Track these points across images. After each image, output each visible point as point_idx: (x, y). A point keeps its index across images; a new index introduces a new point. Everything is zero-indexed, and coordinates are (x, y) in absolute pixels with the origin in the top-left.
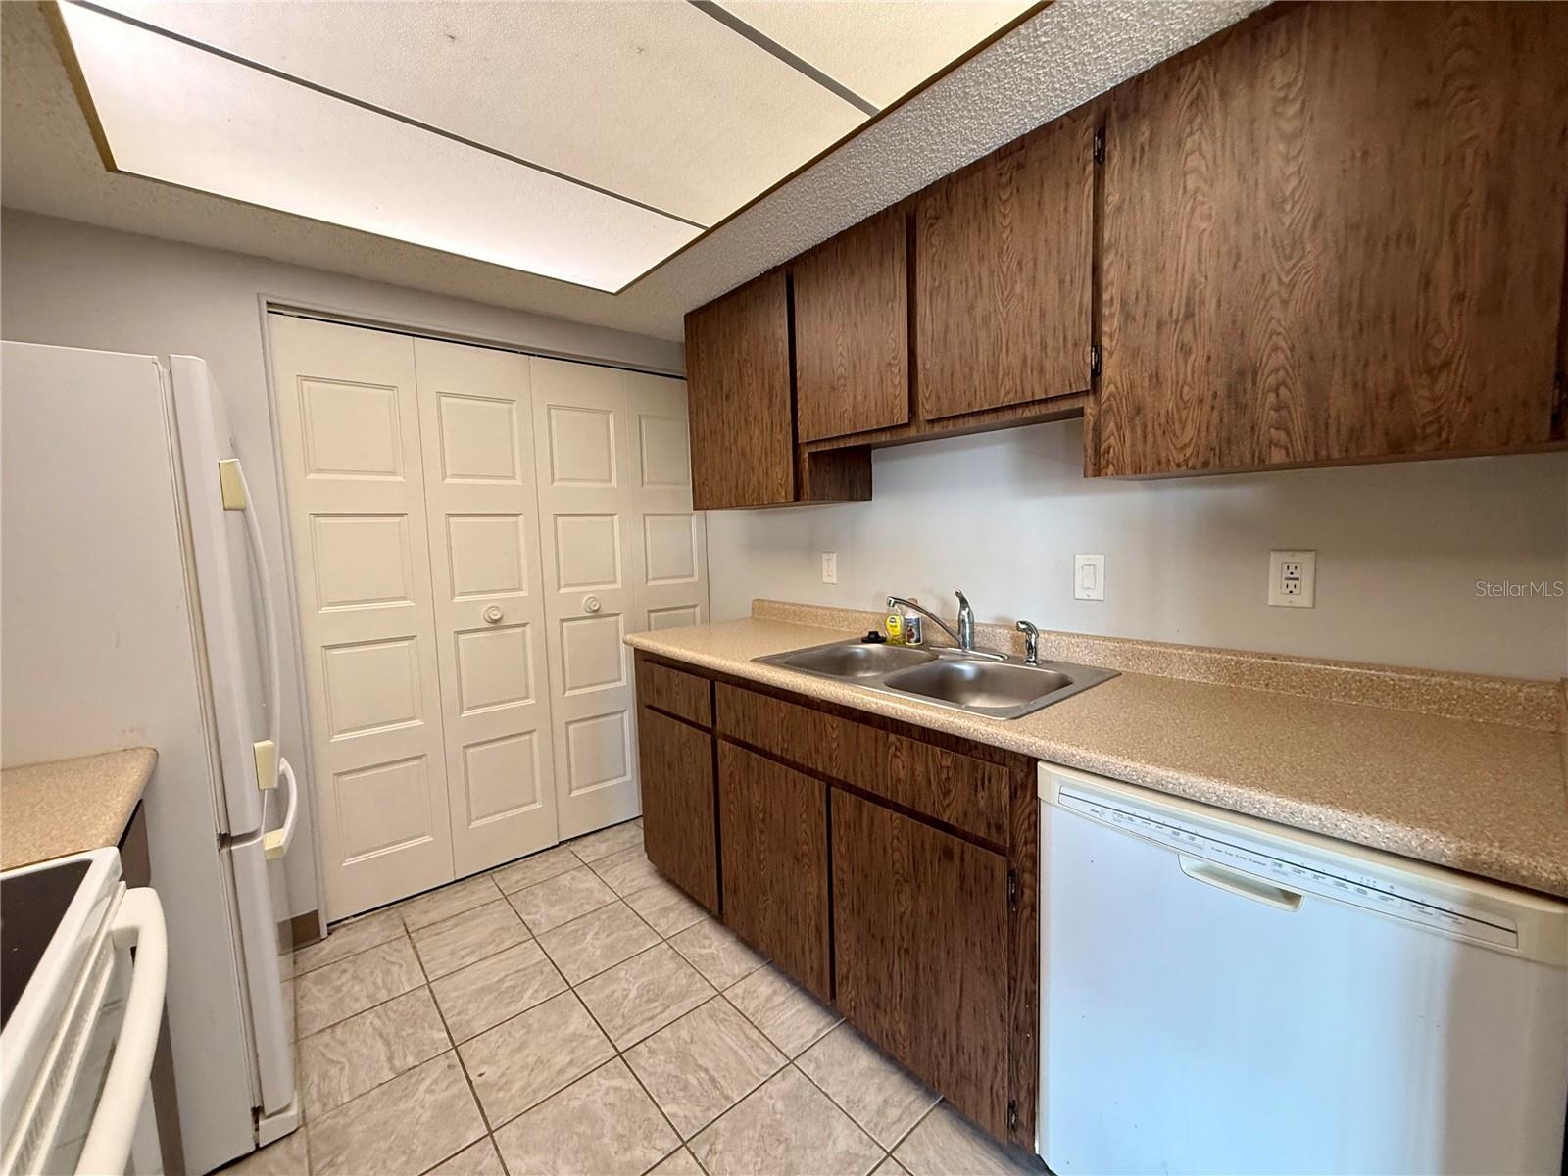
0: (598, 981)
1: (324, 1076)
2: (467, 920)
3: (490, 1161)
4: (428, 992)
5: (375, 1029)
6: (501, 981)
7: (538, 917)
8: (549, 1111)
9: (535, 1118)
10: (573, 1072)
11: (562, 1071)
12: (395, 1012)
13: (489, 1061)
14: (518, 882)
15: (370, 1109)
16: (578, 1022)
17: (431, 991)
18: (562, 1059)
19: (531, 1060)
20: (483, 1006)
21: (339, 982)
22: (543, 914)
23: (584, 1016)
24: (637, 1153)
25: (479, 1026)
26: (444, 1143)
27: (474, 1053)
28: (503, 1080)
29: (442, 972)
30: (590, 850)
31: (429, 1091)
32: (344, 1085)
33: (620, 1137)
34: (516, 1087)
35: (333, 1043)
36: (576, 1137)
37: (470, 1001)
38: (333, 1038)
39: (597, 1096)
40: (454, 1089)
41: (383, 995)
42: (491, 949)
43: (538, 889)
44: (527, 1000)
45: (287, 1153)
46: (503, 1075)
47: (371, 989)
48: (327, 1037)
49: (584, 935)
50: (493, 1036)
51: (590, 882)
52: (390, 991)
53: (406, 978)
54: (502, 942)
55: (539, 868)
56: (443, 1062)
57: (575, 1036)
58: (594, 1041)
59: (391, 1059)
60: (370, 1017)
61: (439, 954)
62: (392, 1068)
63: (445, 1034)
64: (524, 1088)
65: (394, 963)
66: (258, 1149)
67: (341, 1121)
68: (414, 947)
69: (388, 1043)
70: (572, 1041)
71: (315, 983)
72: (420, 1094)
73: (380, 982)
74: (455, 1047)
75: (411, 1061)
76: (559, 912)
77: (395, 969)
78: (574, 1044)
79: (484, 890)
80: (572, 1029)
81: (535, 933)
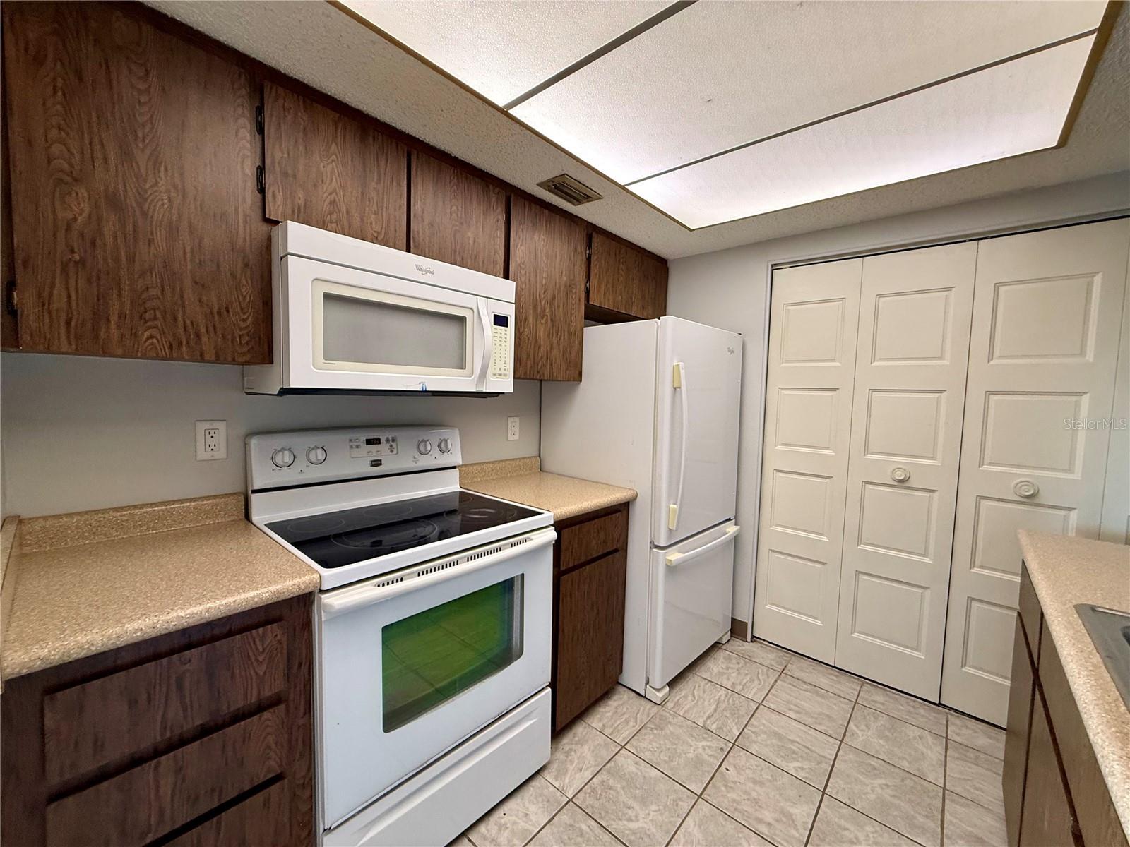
7: (860, 734)
12: (733, 701)
13: (739, 770)
14: (875, 702)
17: (757, 709)
19: (754, 794)
20: (769, 742)
21: (732, 666)
23: (809, 815)
27: (739, 757)
29: (772, 706)
30: (961, 731)
31: (703, 748)
32: (686, 708)
37: (765, 733)
38: (704, 686)
40: (711, 760)
41: (738, 688)
42: (809, 721)
43: (883, 720)
44: (791, 766)
45: (649, 709)
46: (735, 782)
47: (738, 682)
49: (876, 777)
50: (754, 761)
52: (743, 689)
53: (755, 693)
54: (820, 724)
57: (790, 816)
58: (793, 832)
59: (709, 718)
60: (723, 692)
61: (782, 696)
62: (705, 722)
63: (738, 734)
65: (759, 680)
68: (776, 681)
72: (701, 744)
74: (734, 744)
75: (713, 728)
77: (756, 682)
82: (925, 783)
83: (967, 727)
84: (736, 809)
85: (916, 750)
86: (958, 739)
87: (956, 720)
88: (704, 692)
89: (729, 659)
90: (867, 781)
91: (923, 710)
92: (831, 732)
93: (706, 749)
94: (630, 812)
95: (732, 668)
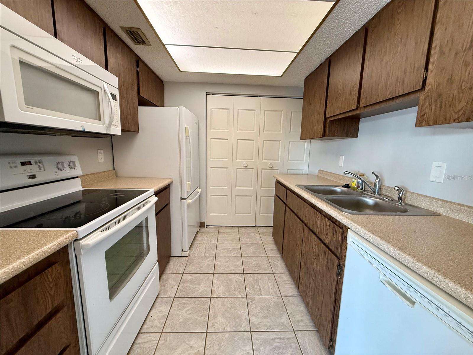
0: (248, 257)
1: (195, 250)
2: (229, 234)
3: (211, 278)
4: (216, 245)
5: (205, 247)
6: (229, 248)
7: (243, 240)
8: (225, 276)
9: (222, 275)
10: (233, 272)
11: (231, 270)
12: (209, 245)
13: (220, 261)
14: (243, 231)
15: (198, 259)
16: (239, 263)
17: (217, 245)
18: (232, 268)
19: (227, 265)
20: (224, 251)
21: (204, 236)
22: (244, 239)
23: (241, 263)
24: (236, 293)
25: (221, 255)
26: (206, 271)
27: (219, 259)
28: (220, 266)
29: (220, 242)
30: (261, 230)
31: (208, 261)
32: (197, 254)
33: (235, 288)
34: (222, 268)
35: (198, 246)
36: (227, 283)
37: (222, 250)
38: (199, 245)
39: (235, 278)
40: (212, 263)
41: (209, 242)
42: (231, 242)
43: (246, 234)
44: (232, 254)
45: (185, 259)
46: (221, 265)
47: (208, 240)
48: (198, 244)
49: (250, 247)
50: (223, 258)
51: (258, 237)
52: (211, 241)
53: (214, 241)
54: (233, 241)
55: (249, 230)
56: (212, 258)
57: (237, 265)
58: (240, 268)
59: (205, 253)
60: (205, 244)
61: (221, 239)
62: (205, 254)
63: (215, 253)
64: (223, 269)
65: (213, 237)
66: (182, 256)
67: (194, 259)
68: (218, 236)
69: (206, 250)
70: (236, 266)
71: (201, 235)
72: (207, 261)
73: (210, 239)
74: (216, 256)
75: (208, 255)
76: (248, 240)
77: (213, 238)
78: (236, 267)
79: (236, 230)
80: (237, 264)
81: (241, 242)
82: (259, 244)
83: (262, 229)
84: (224, 271)
85: (255, 238)
86: (261, 232)
87: (259, 228)
88: (200, 247)
89: (202, 235)
90: (249, 249)
91: (252, 229)
92: (237, 242)
93: (209, 262)
94: (196, 289)
95: (205, 237)
